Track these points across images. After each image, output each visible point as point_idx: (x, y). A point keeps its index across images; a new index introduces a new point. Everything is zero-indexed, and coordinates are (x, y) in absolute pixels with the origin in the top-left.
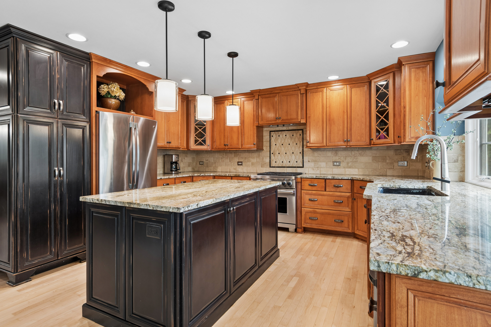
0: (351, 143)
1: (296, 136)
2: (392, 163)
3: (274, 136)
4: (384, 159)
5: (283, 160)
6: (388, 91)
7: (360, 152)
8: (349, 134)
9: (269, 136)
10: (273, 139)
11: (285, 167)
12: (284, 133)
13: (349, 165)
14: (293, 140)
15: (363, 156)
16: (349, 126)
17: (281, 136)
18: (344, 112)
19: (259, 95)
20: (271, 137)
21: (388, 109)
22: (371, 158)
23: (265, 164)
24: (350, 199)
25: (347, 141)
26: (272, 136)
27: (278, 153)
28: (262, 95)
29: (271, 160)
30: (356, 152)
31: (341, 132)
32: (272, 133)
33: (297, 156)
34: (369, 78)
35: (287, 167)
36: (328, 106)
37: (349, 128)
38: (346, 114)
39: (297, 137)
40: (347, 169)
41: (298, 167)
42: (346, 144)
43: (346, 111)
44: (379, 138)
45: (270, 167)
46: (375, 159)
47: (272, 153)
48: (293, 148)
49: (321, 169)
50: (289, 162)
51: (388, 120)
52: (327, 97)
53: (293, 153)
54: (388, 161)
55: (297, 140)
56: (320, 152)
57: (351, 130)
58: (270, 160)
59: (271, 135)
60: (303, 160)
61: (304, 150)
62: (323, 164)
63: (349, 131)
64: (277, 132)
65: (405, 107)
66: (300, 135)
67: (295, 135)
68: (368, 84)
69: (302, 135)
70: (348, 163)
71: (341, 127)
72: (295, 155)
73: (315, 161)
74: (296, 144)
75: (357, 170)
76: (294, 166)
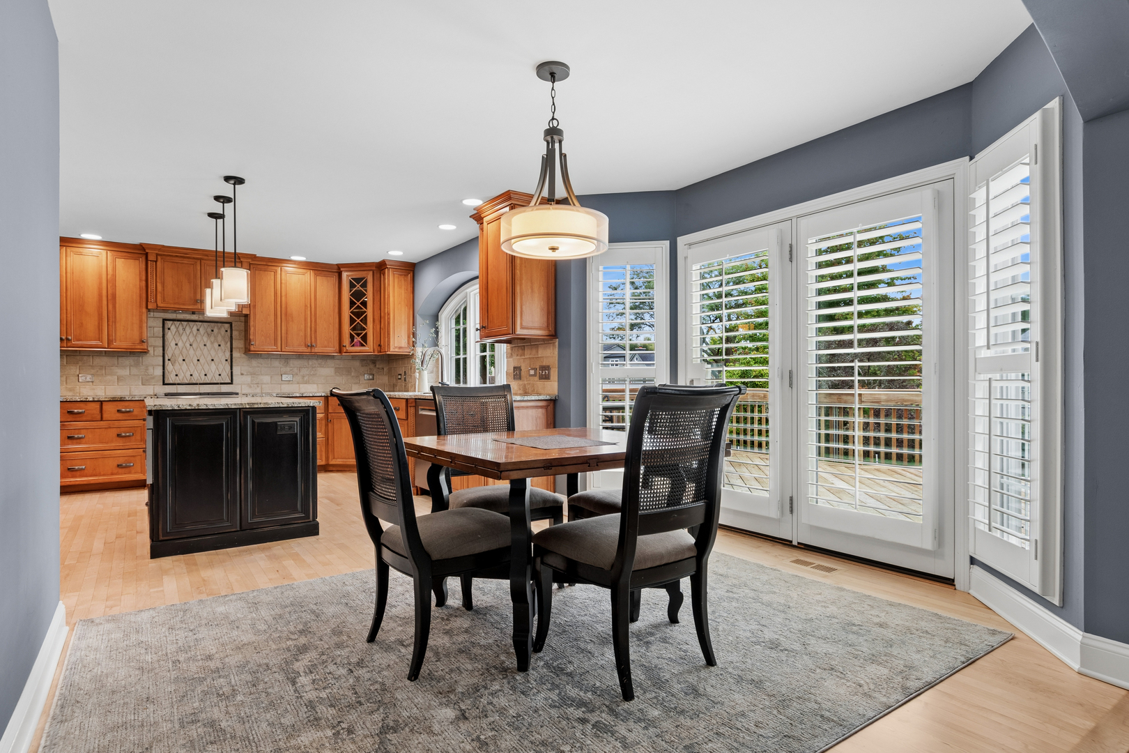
0: (316, 350)
1: (219, 333)
2: (357, 377)
3: (173, 328)
4: (349, 371)
5: (192, 371)
6: (366, 291)
7: (320, 361)
8: (313, 337)
9: (161, 329)
10: (169, 335)
11: (196, 384)
12: (195, 327)
13: (305, 379)
14: (212, 339)
15: (323, 367)
16: (313, 326)
17: (188, 330)
18: (306, 306)
19: (157, 255)
20: (166, 330)
21: (366, 312)
22: (333, 370)
23: (153, 378)
24: (324, 422)
25: (312, 346)
26: (169, 329)
27: (181, 359)
28: (164, 255)
29: (166, 371)
30: (315, 361)
31: (302, 334)
32: (169, 324)
33: (220, 365)
34: (339, 268)
35: (200, 384)
36: (283, 294)
37: (313, 329)
38: (309, 309)
39: (221, 334)
40: (301, 385)
41: (221, 384)
42: (309, 350)
43: (309, 306)
44: (353, 346)
45: (164, 384)
46: (338, 370)
47: (169, 360)
48: (213, 353)
49: (264, 386)
50: (206, 375)
51: (366, 324)
52: (283, 281)
53: (213, 360)
54: (353, 374)
55: (220, 338)
56: (261, 361)
57: (316, 331)
58: (164, 373)
59: (166, 327)
60: (232, 373)
61: (234, 355)
62: (266, 379)
63: (313, 332)
64: (179, 322)
65: (389, 314)
66: (226, 331)
67: (216, 330)
68: (337, 274)
69: (229, 331)
70: (303, 377)
71: (303, 327)
72: (217, 364)
73: (253, 374)
74: (219, 345)
75: (315, 386)
76: (215, 382)
